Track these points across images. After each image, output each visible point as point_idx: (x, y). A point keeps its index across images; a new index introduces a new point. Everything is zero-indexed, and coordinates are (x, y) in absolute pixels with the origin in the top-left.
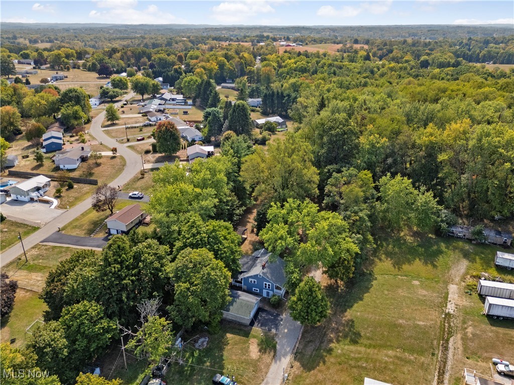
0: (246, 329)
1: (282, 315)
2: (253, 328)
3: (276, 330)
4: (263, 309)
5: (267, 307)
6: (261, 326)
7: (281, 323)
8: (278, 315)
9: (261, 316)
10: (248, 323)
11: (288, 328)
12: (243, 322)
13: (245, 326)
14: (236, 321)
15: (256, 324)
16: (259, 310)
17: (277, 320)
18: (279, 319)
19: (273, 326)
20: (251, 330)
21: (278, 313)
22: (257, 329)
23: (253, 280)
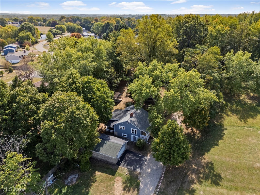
0: (113, 168)
1: (147, 156)
2: (120, 167)
3: (141, 170)
4: (130, 151)
5: (133, 150)
6: (127, 165)
7: (145, 163)
8: (143, 156)
9: (128, 157)
10: (115, 162)
11: (151, 168)
13: (113, 165)
14: (104, 160)
16: (126, 152)
17: (142, 160)
18: (144, 159)
19: (138, 166)
20: (118, 168)
21: (143, 155)
22: (123, 168)
23: (122, 127)
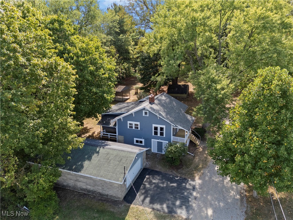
5: (160, 167)
8: (185, 180)
9: (150, 183)
10: (121, 195)
12: (110, 192)
13: (114, 202)
14: (93, 192)
15: (139, 197)
16: (144, 172)
17: (185, 189)
18: (188, 186)
19: (178, 203)
20: (128, 211)
23: (134, 123)
